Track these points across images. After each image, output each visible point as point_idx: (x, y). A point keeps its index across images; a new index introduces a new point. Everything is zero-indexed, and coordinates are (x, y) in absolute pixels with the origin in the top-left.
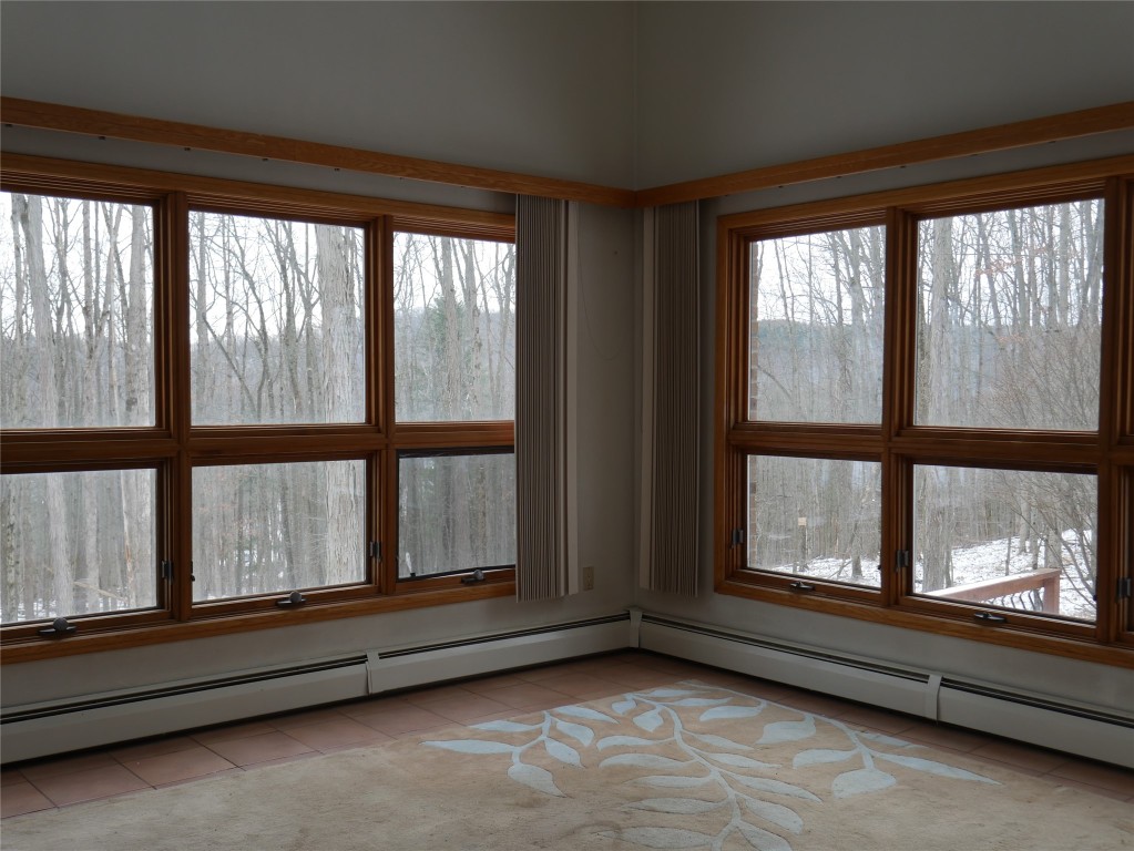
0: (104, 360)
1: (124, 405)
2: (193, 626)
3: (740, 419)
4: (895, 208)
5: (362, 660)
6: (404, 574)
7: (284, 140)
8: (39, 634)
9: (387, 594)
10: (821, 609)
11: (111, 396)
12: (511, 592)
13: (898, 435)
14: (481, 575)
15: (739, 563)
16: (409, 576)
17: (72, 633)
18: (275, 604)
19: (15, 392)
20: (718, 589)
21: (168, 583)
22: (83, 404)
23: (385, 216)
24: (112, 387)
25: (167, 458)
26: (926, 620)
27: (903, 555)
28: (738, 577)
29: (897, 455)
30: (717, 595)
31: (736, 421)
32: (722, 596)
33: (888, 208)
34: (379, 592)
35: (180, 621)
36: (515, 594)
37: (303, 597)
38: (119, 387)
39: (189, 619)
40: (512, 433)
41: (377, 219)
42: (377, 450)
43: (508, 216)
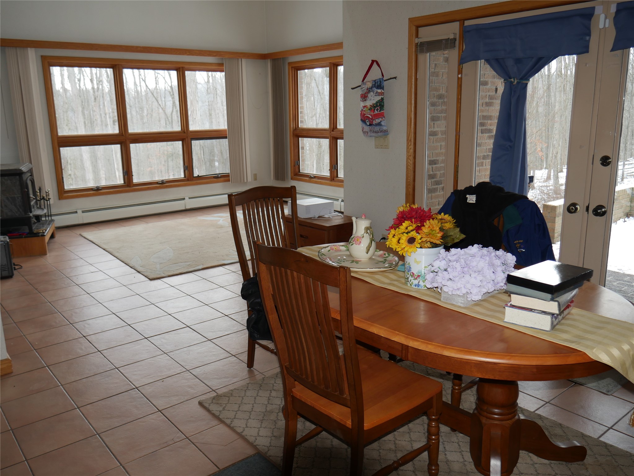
0: (101, 103)
1: (112, 122)
2: (134, 189)
3: (297, 127)
4: (331, 63)
5: (184, 199)
6: (195, 175)
7: (148, 47)
8: (92, 190)
9: (190, 181)
10: (316, 183)
11: (106, 118)
12: (229, 181)
13: (333, 131)
14: (219, 175)
15: (298, 171)
16: (197, 176)
17: (101, 190)
18: (157, 183)
19: (65, 118)
20: (292, 179)
21: (126, 177)
22: (94, 122)
23: (182, 67)
24: (106, 114)
25: (123, 142)
26: (339, 184)
27: (335, 166)
28: (298, 175)
29: (333, 137)
30: (292, 181)
31: (296, 128)
32: (293, 181)
33: (329, 63)
34: (188, 180)
35: (130, 187)
36: (230, 181)
37: (165, 181)
38: (109, 113)
39: (133, 187)
40: (227, 133)
41: (180, 68)
42: (184, 139)
43: (222, 65)
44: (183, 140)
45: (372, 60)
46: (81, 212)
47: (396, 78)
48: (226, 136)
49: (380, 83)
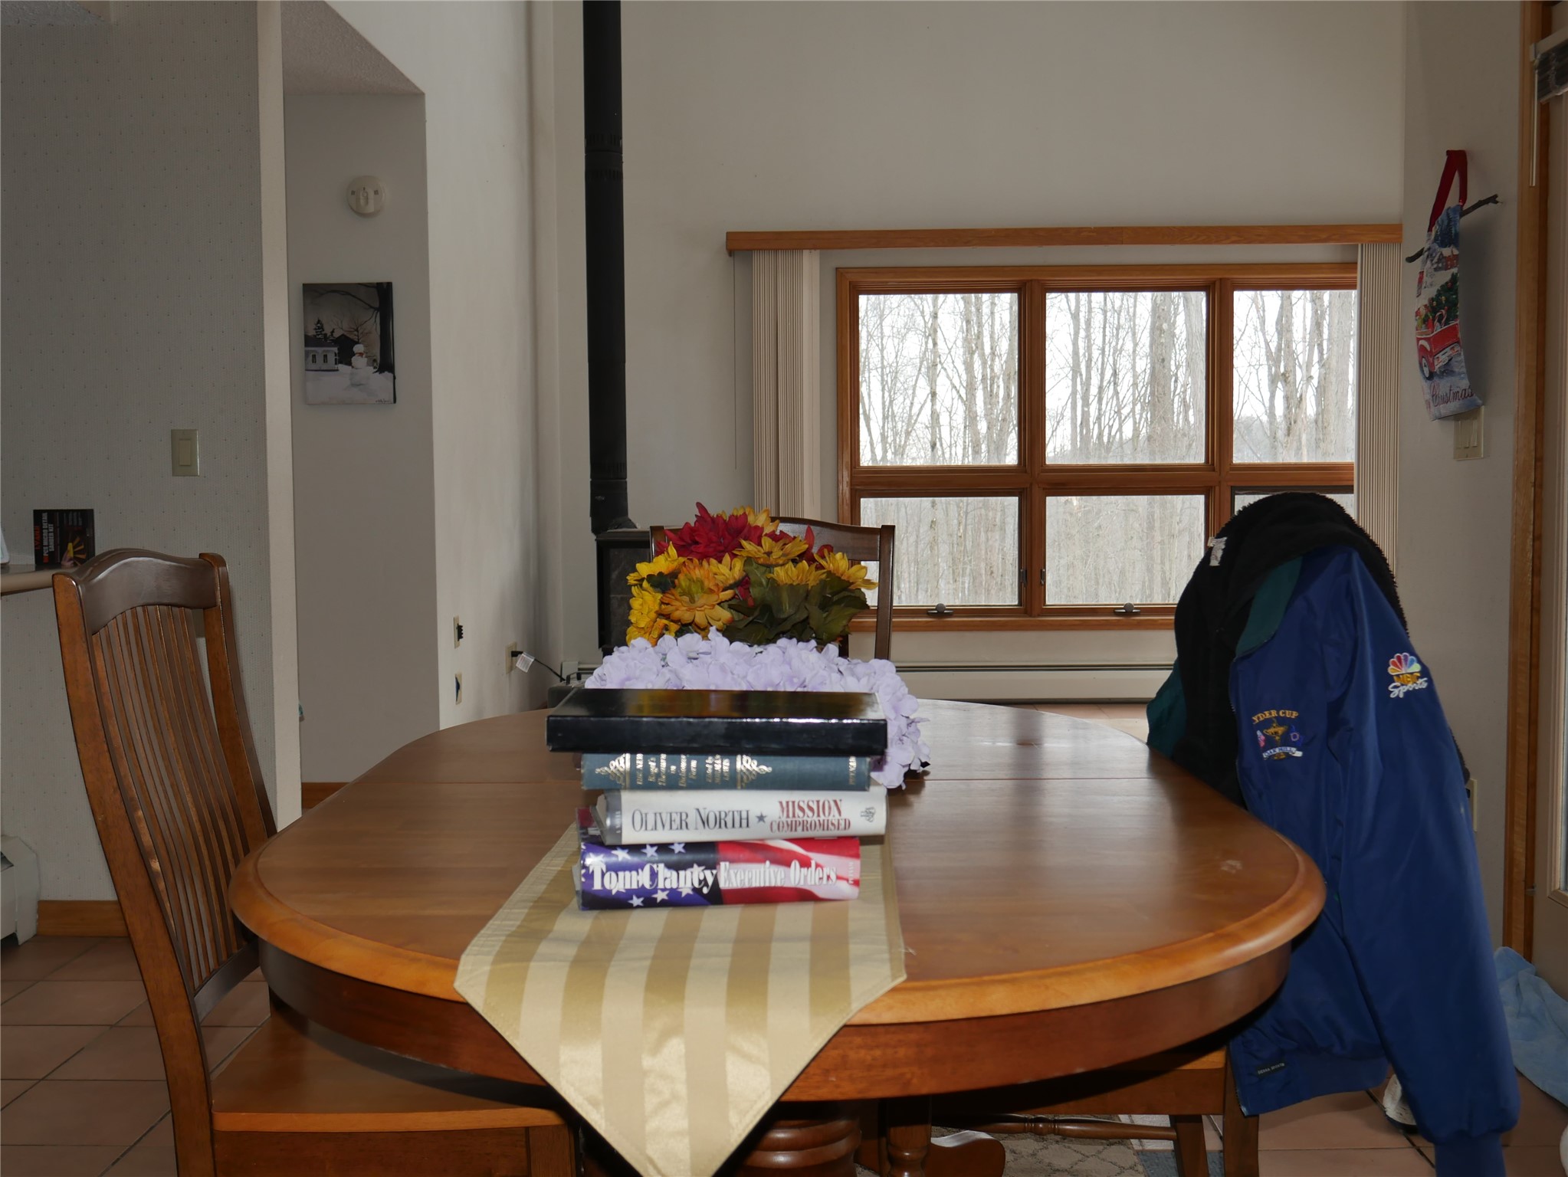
2: (1043, 621)
17: (949, 615)
18: (1113, 611)
21: (1024, 586)
35: (1031, 616)
39: (1039, 616)
40: (1353, 474)
41: (1214, 283)
42: (1211, 487)
43: (1351, 266)
44: (1207, 491)
45: (1449, 153)
46: (895, 669)
47: (1497, 199)
48: (1349, 483)
49: (1449, 223)
